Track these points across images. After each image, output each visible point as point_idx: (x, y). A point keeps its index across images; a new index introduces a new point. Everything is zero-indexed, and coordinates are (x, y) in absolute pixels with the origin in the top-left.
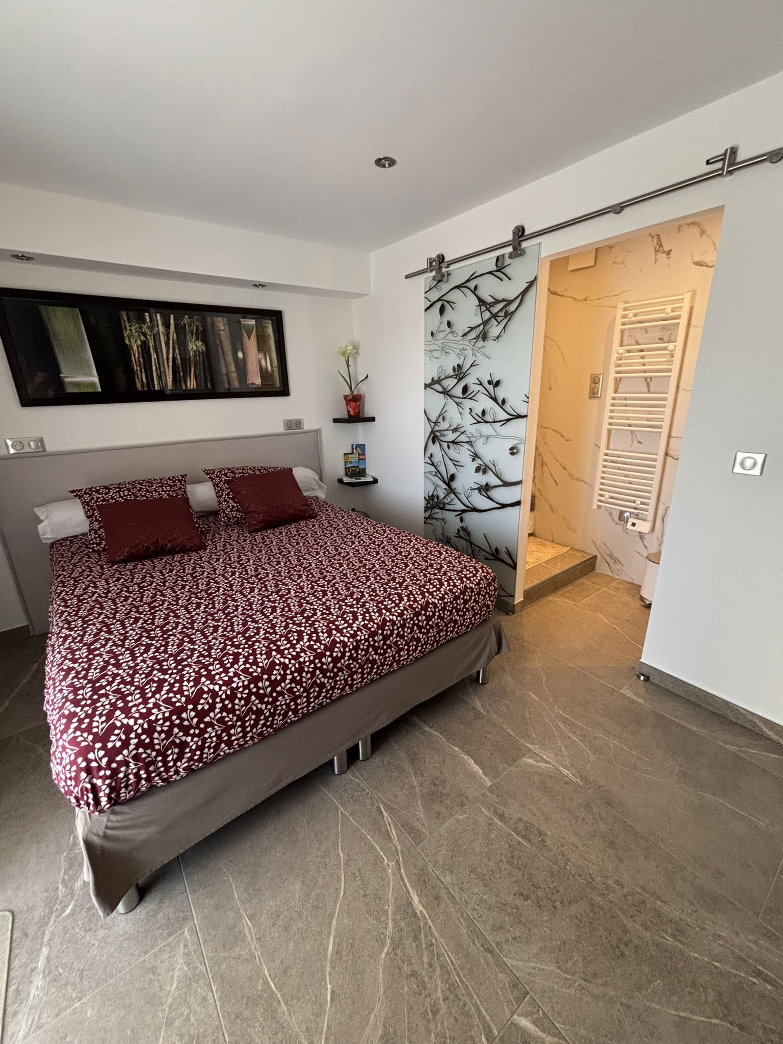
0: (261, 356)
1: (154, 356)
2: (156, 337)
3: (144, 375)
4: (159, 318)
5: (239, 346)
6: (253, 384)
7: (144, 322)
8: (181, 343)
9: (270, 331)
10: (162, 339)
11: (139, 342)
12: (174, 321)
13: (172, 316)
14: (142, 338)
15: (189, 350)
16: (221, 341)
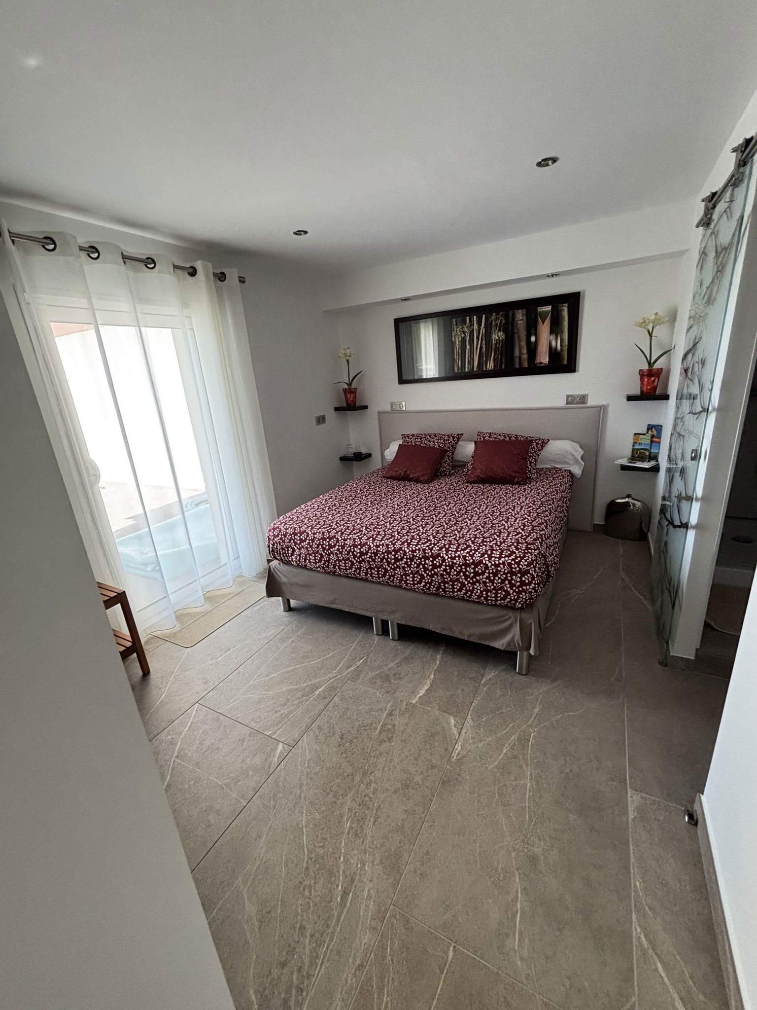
0: (552, 337)
1: (468, 347)
2: (472, 332)
3: (460, 361)
4: (475, 319)
5: (533, 331)
6: (541, 363)
7: (465, 323)
8: (488, 335)
9: (565, 314)
10: (475, 334)
11: (460, 339)
12: (485, 320)
13: (484, 316)
14: (463, 335)
15: (492, 340)
16: (518, 329)
